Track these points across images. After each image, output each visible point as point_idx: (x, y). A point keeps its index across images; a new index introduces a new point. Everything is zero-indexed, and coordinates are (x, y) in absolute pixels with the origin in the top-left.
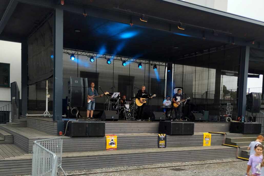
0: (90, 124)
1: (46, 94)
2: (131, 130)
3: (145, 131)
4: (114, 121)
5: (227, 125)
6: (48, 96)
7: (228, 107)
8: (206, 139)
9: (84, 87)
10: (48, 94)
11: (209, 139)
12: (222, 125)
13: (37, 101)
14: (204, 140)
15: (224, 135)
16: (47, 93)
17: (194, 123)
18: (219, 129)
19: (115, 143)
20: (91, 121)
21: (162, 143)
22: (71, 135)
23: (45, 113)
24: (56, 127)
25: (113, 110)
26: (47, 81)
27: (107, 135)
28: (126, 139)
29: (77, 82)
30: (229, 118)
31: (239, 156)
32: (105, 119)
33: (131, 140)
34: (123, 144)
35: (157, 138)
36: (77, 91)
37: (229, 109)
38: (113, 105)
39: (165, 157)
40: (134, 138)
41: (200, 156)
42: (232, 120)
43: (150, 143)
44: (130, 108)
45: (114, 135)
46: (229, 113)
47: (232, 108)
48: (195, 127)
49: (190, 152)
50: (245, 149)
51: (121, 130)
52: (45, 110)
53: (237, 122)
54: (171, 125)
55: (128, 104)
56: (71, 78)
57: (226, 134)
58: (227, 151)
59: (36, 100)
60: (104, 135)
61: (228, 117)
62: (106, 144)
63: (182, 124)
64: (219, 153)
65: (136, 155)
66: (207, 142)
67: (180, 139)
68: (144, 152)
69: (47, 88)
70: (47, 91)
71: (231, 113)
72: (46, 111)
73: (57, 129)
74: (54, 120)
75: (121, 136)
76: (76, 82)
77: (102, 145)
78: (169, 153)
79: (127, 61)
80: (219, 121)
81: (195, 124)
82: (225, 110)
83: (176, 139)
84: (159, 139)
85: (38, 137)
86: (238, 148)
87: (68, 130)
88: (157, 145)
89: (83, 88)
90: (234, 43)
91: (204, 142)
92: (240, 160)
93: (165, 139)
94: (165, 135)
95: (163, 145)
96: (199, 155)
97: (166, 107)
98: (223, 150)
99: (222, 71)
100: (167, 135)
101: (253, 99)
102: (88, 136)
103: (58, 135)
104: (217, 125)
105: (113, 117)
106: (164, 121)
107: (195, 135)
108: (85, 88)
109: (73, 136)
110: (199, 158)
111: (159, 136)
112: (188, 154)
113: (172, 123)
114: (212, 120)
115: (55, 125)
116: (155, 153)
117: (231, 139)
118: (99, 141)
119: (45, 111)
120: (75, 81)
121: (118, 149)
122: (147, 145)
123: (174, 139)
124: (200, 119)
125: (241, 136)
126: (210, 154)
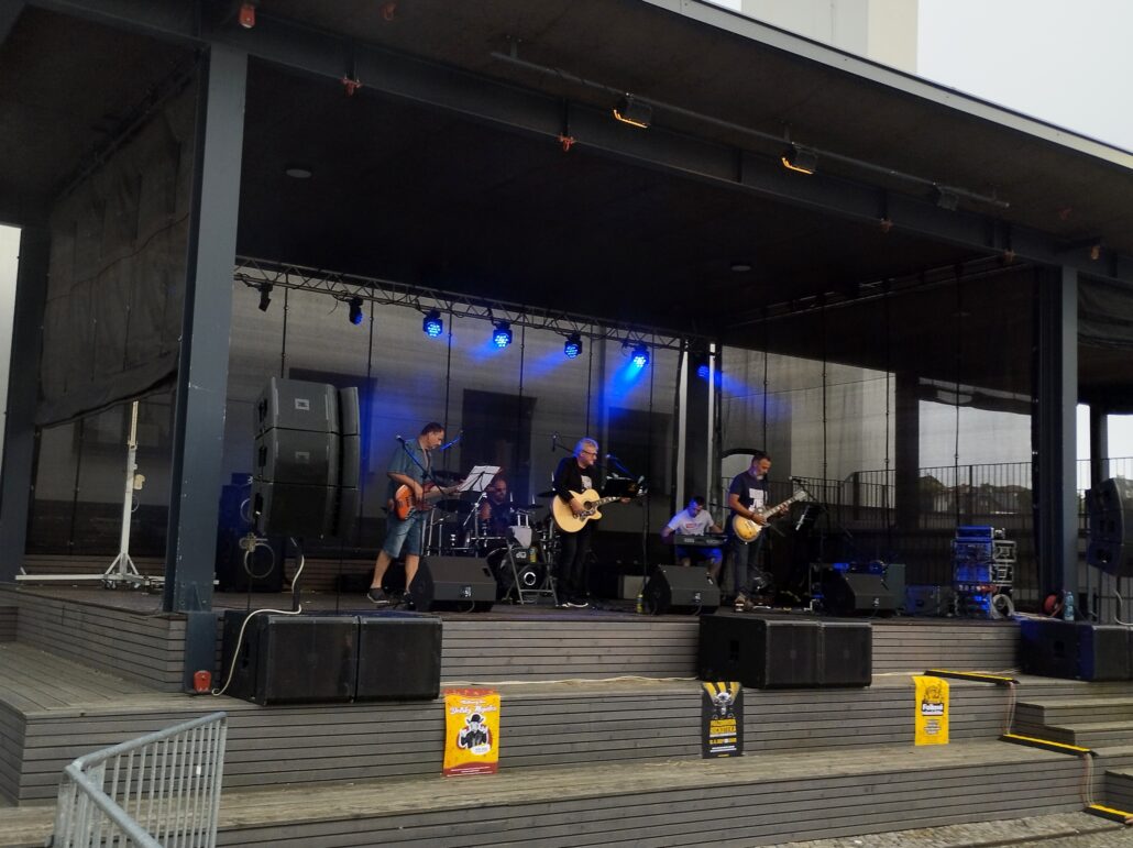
0: (364, 632)
1: (125, 471)
2: (564, 660)
3: (629, 667)
4: (477, 610)
5: (1003, 636)
6: (134, 483)
7: (997, 545)
8: (928, 708)
9: (342, 435)
10: (136, 473)
11: (941, 707)
12: (984, 637)
13: (75, 508)
14: (918, 713)
15: (1009, 685)
16: (132, 466)
17: (868, 624)
18: (973, 656)
19: (489, 731)
20: (370, 615)
21: (723, 729)
22: (259, 690)
23: (116, 569)
24: (181, 645)
25: (450, 555)
26: (136, 404)
27: (450, 690)
28: (543, 709)
29: (308, 408)
30: (1002, 600)
31: (1097, 802)
32: (428, 603)
33: (570, 718)
34: (528, 740)
35: (700, 703)
36: (307, 455)
37: (1000, 555)
38: (449, 528)
39: (753, 810)
40: (585, 707)
41: (920, 804)
42: (1017, 610)
43: (663, 732)
44: (535, 543)
45: (484, 691)
46: (1002, 574)
47: (1014, 551)
48: (875, 643)
49: (870, 780)
50: (1118, 761)
51: (515, 661)
52: (116, 549)
53: (1044, 618)
54: (768, 633)
55: (523, 523)
56: (277, 387)
57: (1015, 682)
58: (1038, 776)
59: (72, 499)
60: (435, 691)
61: (998, 596)
62: (444, 740)
63: (815, 629)
64: (1006, 787)
65: (609, 802)
66: (933, 726)
67: (808, 707)
68: (649, 788)
69: (132, 442)
70: (132, 456)
71: (1009, 577)
72: (120, 556)
73: (181, 655)
74: (169, 606)
75: (519, 696)
76: (303, 404)
77: (419, 747)
78: (770, 788)
79: (514, 322)
80: (952, 611)
81: (875, 628)
82: (981, 560)
83: (791, 708)
84: (710, 710)
85: (76, 708)
86: (1089, 756)
87: (245, 664)
88: (699, 740)
89: (333, 438)
90: (1010, 250)
91: (920, 722)
92: (1105, 821)
93: (736, 709)
94: (735, 686)
95: (726, 741)
96: (914, 796)
97: (700, 543)
98: (1022, 768)
99: (924, 381)
100: (745, 690)
101: (1118, 510)
102: (351, 698)
103: (189, 688)
104: (962, 636)
105: (468, 593)
106: (713, 612)
107: (878, 690)
108: (345, 438)
109: (273, 697)
110: (914, 815)
111: (706, 696)
112: (860, 790)
113: (769, 623)
114: (919, 605)
115: (172, 635)
116: (702, 794)
117: (1041, 708)
118: (406, 726)
119: (116, 555)
120: (297, 401)
121: (503, 766)
122: (653, 743)
123: (782, 709)
124: (876, 602)
125: (1078, 691)
126: (965, 790)
